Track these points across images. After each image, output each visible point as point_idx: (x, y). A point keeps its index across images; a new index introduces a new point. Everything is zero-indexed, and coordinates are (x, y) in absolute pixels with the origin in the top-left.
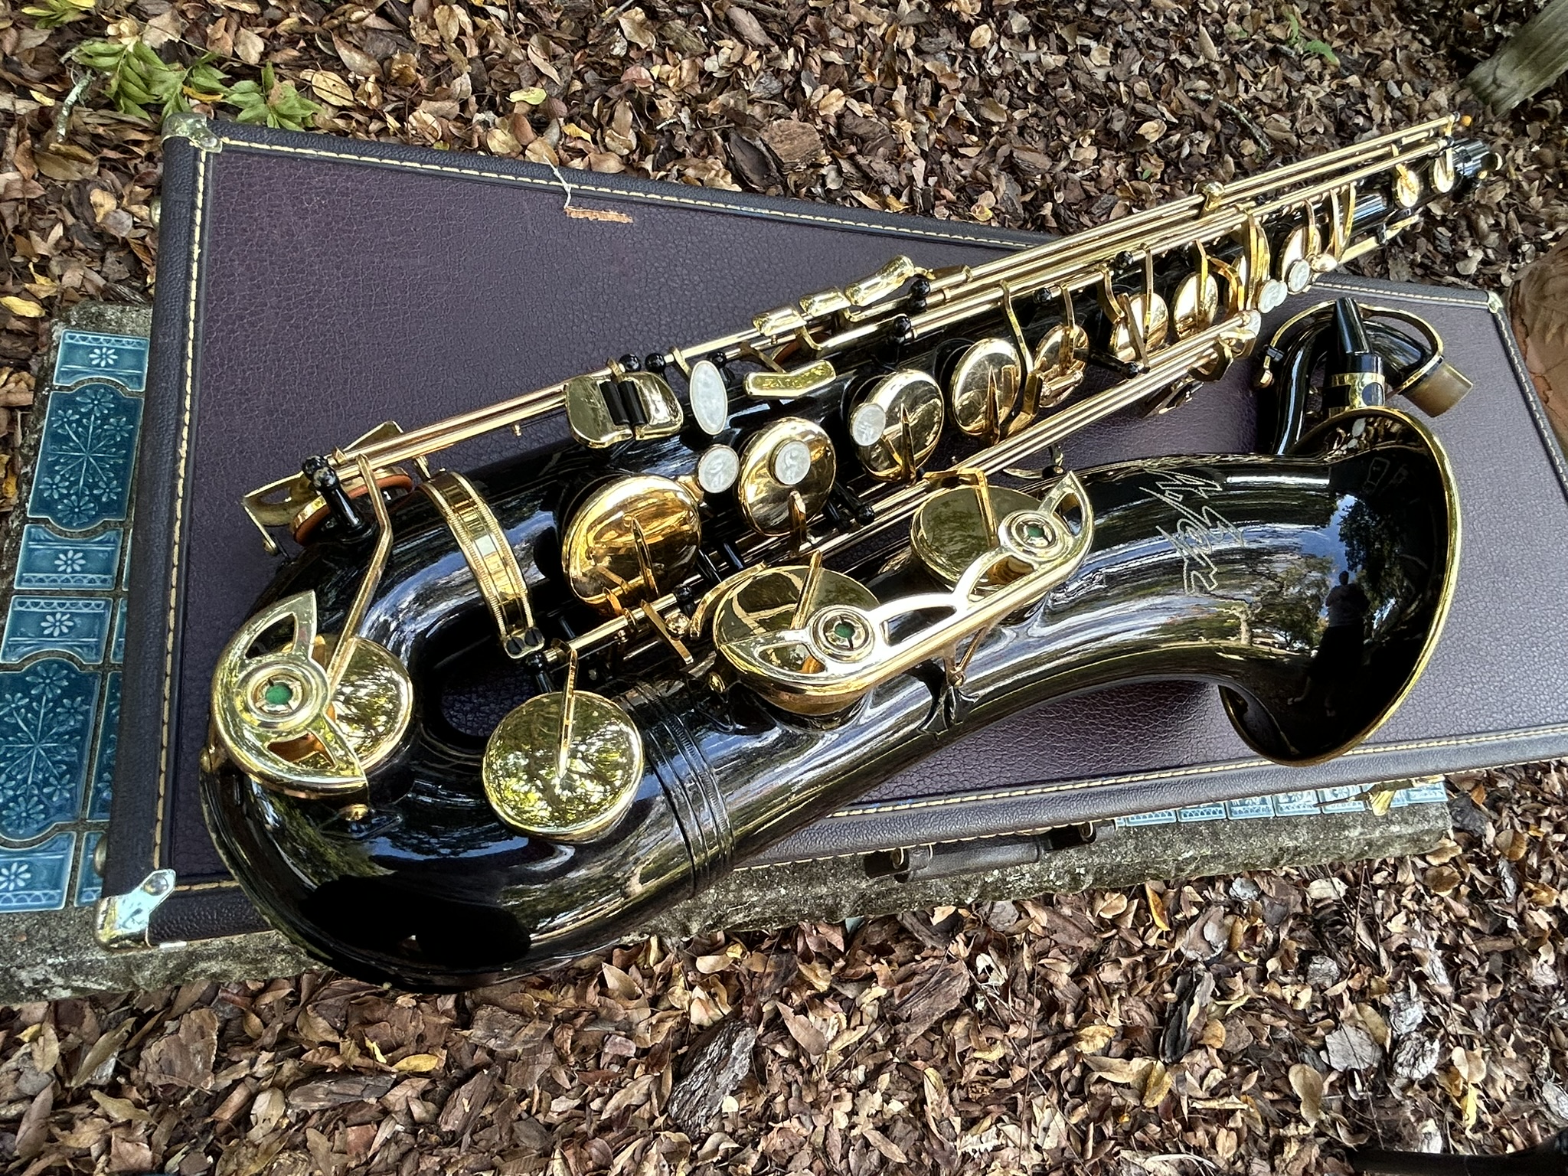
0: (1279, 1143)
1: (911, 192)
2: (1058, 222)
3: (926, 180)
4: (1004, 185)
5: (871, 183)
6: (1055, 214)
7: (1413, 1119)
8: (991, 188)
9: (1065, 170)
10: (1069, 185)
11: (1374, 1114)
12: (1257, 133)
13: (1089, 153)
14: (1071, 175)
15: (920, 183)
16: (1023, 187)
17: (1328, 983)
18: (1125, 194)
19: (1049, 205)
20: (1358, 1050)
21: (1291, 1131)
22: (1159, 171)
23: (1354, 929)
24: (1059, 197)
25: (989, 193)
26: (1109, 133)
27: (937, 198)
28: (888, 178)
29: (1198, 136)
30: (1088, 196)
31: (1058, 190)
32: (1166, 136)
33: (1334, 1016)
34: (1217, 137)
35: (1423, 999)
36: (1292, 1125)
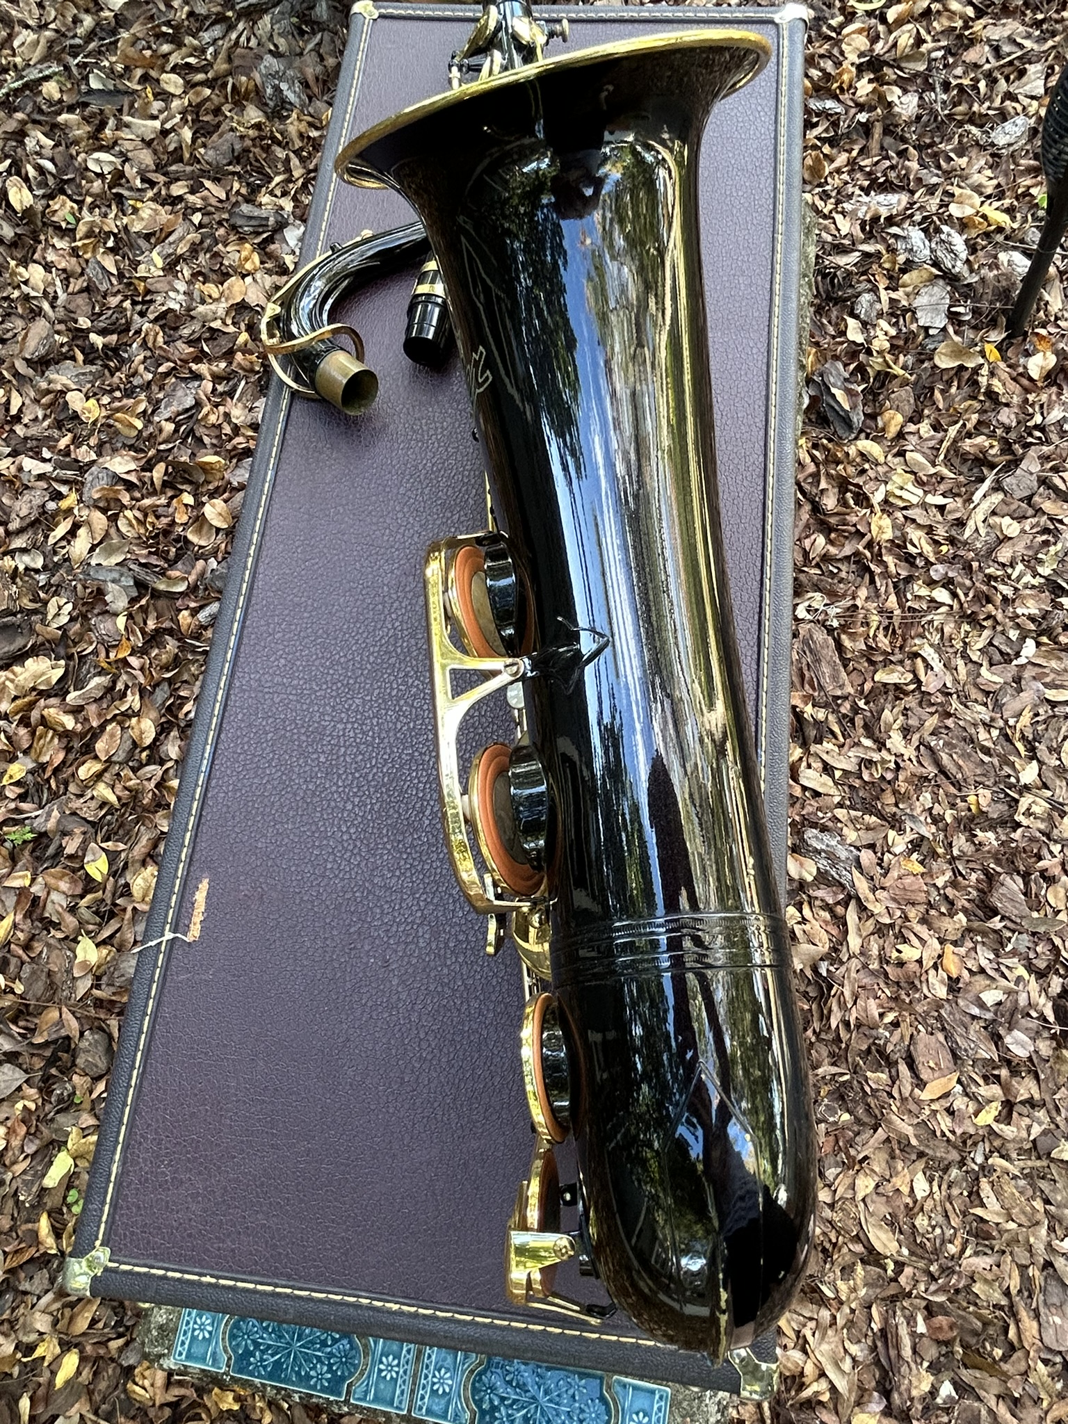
0: (991, 394)
1: (57, 480)
2: (112, 333)
3: (44, 460)
4: (61, 377)
5: (42, 521)
6: (103, 332)
7: (995, 272)
8: (63, 393)
9: (53, 307)
10: (71, 307)
11: (984, 305)
12: (34, 74)
13: (36, 273)
14: (59, 302)
15: (47, 468)
16: (67, 358)
17: (878, 306)
18: (90, 250)
19: (94, 337)
20: (934, 299)
21: (983, 381)
22: (69, 204)
23: (839, 267)
24: (84, 323)
25: (69, 396)
26: (14, 244)
27: (68, 454)
28: (38, 502)
29: (30, 144)
30: (87, 290)
31: (76, 321)
32: (26, 179)
33: (906, 310)
34: (35, 122)
35: (906, 225)
36: (980, 379)
